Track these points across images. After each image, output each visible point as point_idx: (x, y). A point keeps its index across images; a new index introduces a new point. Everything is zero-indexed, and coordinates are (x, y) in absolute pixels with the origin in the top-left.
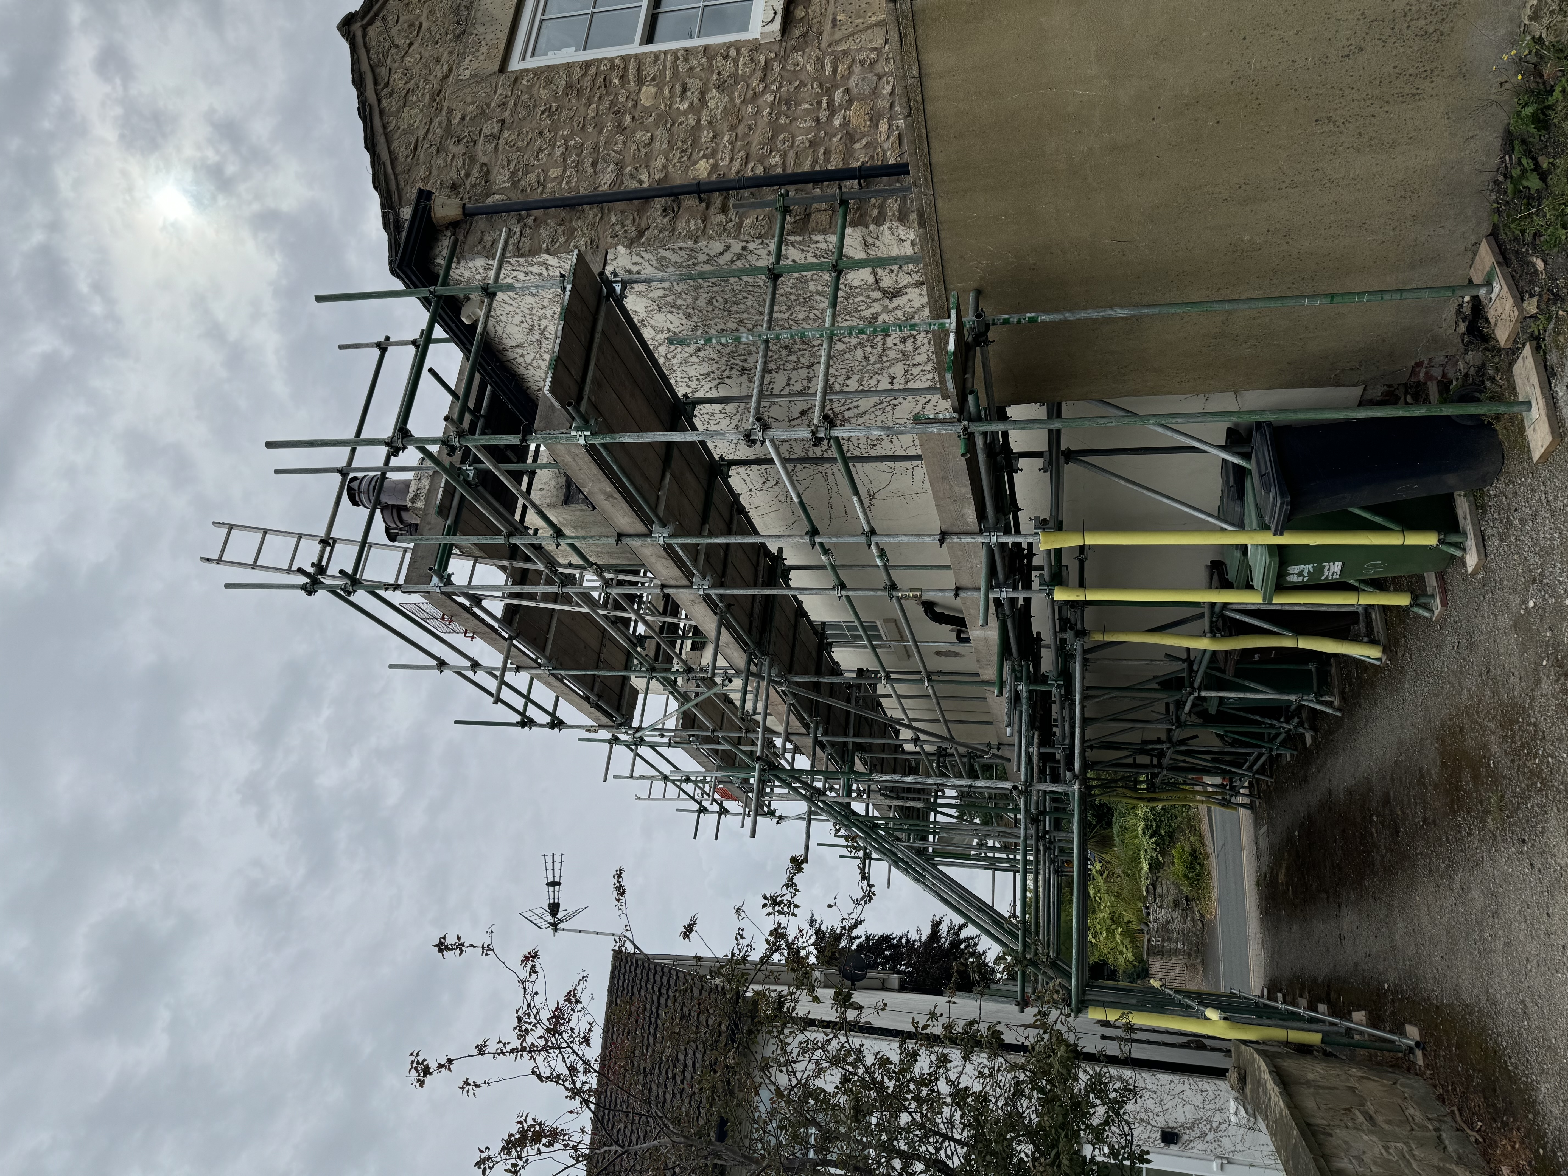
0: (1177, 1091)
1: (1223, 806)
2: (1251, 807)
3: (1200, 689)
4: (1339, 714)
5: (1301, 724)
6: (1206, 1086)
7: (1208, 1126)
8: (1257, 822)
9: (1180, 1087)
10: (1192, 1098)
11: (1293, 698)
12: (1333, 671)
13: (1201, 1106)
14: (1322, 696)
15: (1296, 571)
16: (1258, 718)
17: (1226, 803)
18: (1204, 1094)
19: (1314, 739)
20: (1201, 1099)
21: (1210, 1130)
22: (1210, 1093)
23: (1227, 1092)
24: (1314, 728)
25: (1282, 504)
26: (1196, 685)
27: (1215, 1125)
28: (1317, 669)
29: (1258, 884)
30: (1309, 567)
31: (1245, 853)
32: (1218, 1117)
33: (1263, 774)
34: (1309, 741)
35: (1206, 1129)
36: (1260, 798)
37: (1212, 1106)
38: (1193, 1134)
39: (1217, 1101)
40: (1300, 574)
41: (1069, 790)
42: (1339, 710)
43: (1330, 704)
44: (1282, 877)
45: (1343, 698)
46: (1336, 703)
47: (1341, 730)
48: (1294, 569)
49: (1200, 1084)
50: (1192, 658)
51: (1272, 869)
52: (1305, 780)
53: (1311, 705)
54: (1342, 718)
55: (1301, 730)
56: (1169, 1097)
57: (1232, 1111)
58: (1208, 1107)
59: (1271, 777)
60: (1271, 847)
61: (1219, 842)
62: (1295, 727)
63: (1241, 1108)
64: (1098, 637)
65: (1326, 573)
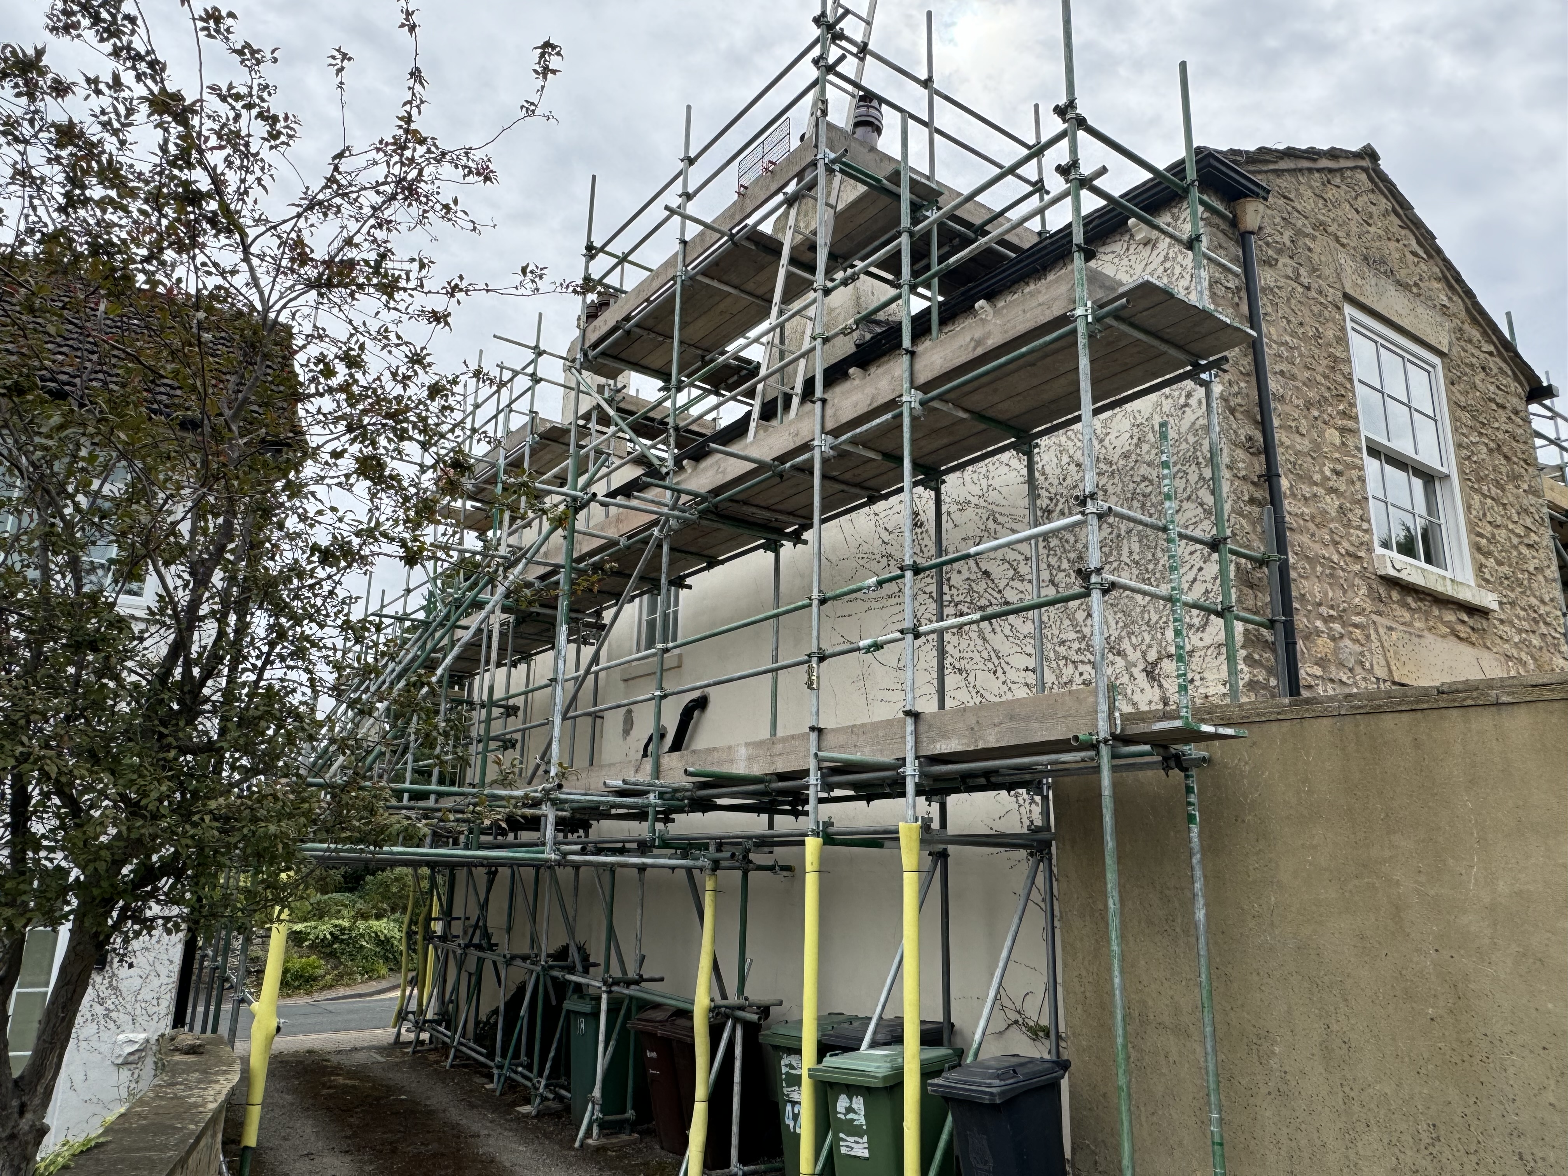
0: (159, 968)
1: (400, 1012)
2: (397, 1042)
3: (609, 992)
4: (577, 1144)
5: (544, 1099)
6: (164, 1004)
7: (112, 1007)
8: (381, 1049)
9: (164, 972)
10: (150, 987)
11: (597, 1093)
12: (624, 1137)
13: (139, 998)
14: (599, 1126)
15: (854, 1106)
16: (552, 1054)
17: (402, 1016)
18: (155, 1002)
19: (527, 1116)
20: (148, 998)
21: (107, 1009)
22: (156, 1009)
23: (156, 1030)
24: (539, 1115)
25: (991, 1094)
26: (615, 988)
27: (114, 1015)
28: (627, 1120)
29: (310, 1052)
30: (860, 1119)
31: (331, 1035)
32: (122, 1018)
33: (455, 1057)
34: (526, 1109)
35: (109, 1004)
36: (414, 1052)
37: (138, 1011)
38: (103, 988)
39: (146, 1017)
40: (850, 1110)
41: (548, 849)
42: (582, 1145)
43: (588, 1133)
44: (340, 1080)
45: (599, 1150)
46: (590, 1141)
47: (557, 1147)
48: (858, 1103)
49: (168, 996)
50: (643, 984)
51: (336, 1068)
52: (472, 1106)
53: (588, 1114)
54: (572, 1148)
55: (538, 1100)
56: (151, 959)
57: (132, 1036)
58: (137, 1006)
59: (452, 1066)
60: (365, 1066)
61: (331, 1006)
62: (541, 1095)
63: (136, 1047)
64: (709, 884)
65: (850, 1139)
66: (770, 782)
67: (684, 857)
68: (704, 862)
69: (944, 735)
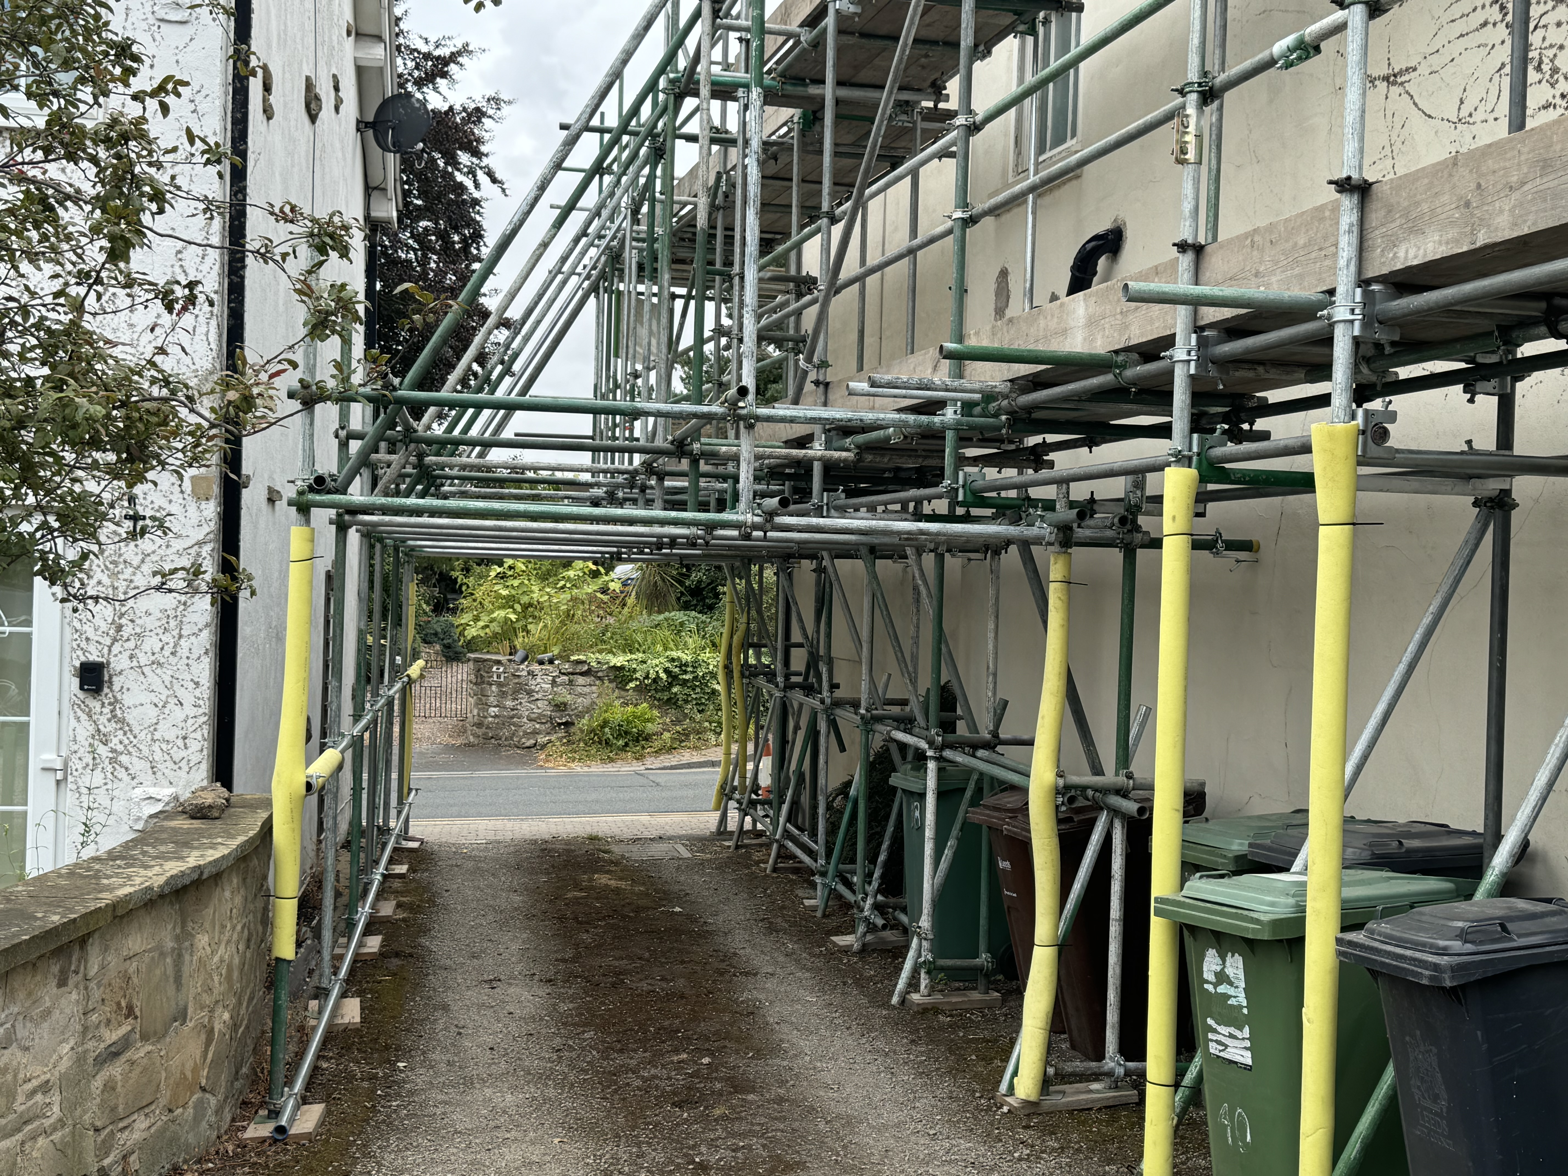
0: (181, 693)
1: (723, 787)
2: (722, 832)
3: (939, 759)
4: (895, 1000)
5: (872, 928)
6: (194, 746)
7: (120, 748)
8: (697, 842)
9: (188, 699)
10: (170, 721)
11: (925, 922)
12: (975, 996)
13: (157, 736)
14: (928, 972)
15: (1230, 971)
16: (882, 857)
17: (726, 793)
18: (180, 742)
19: (846, 950)
20: (171, 735)
21: (113, 751)
22: (183, 753)
23: (188, 784)
24: (865, 950)
26: (948, 753)
27: (124, 759)
28: (979, 969)
29: (593, 838)
30: (1239, 997)
31: (645, 818)
32: (138, 766)
33: (778, 856)
34: (844, 940)
35: (114, 743)
36: (737, 847)
37: (158, 756)
38: (103, 720)
39: (170, 764)
40: (1222, 978)
42: (903, 1001)
43: (913, 985)
44: (603, 879)
45: (925, 1011)
46: (915, 997)
47: (864, 1001)
48: (1235, 966)
49: (198, 735)
50: (999, 748)
51: (616, 863)
52: (772, 929)
53: (911, 954)
54: (886, 1005)
55: (861, 929)
56: (167, 679)
57: (153, 791)
58: (156, 747)
59: (775, 870)
60: (655, 863)
61: (663, 777)
62: (866, 919)
63: (159, 807)
64: (1056, 570)
65: (1220, 1029)
66: (1123, 366)
67: (1016, 522)
68: (1041, 529)
69: (1415, 229)
